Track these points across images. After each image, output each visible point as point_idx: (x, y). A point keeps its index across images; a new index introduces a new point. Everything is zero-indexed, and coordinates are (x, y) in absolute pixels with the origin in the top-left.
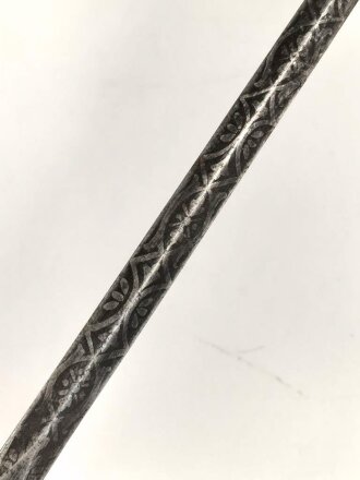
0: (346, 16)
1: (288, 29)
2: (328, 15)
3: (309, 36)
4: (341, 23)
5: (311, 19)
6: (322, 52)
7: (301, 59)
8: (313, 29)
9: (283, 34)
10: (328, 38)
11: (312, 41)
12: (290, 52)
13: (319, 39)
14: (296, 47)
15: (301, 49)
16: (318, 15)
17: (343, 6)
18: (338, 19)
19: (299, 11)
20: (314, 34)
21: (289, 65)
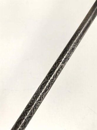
0: (34, 114)
1: (19, 119)
2: (29, 115)
3: (24, 120)
4: (32, 116)
5: (25, 116)
6: (27, 124)
7: (22, 127)
8: (25, 119)
9: (18, 120)
10: (29, 121)
11: (25, 122)
12: (19, 125)
13: (27, 121)
14: (21, 124)
15: (22, 124)
16: (27, 115)
17: (33, 112)
18: (32, 115)
19: (22, 114)
20: (25, 120)
21: (19, 128)
